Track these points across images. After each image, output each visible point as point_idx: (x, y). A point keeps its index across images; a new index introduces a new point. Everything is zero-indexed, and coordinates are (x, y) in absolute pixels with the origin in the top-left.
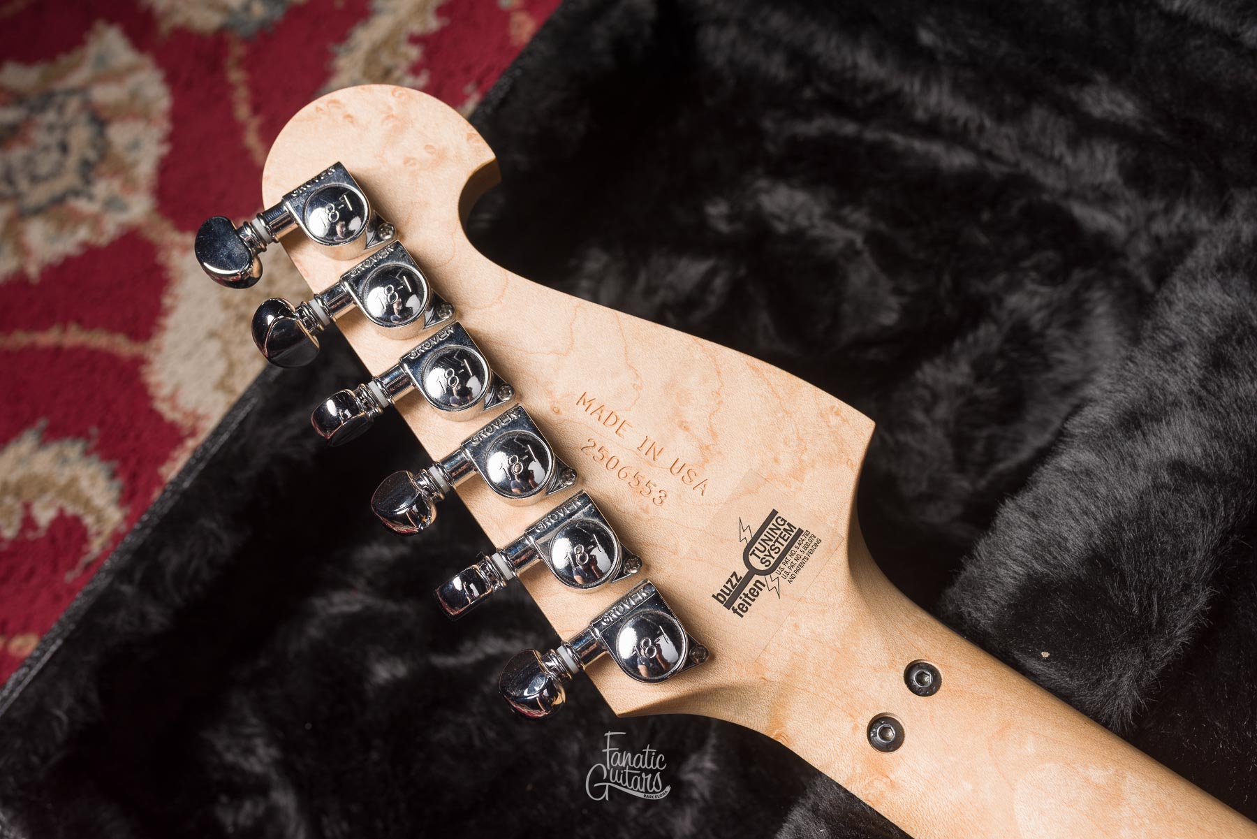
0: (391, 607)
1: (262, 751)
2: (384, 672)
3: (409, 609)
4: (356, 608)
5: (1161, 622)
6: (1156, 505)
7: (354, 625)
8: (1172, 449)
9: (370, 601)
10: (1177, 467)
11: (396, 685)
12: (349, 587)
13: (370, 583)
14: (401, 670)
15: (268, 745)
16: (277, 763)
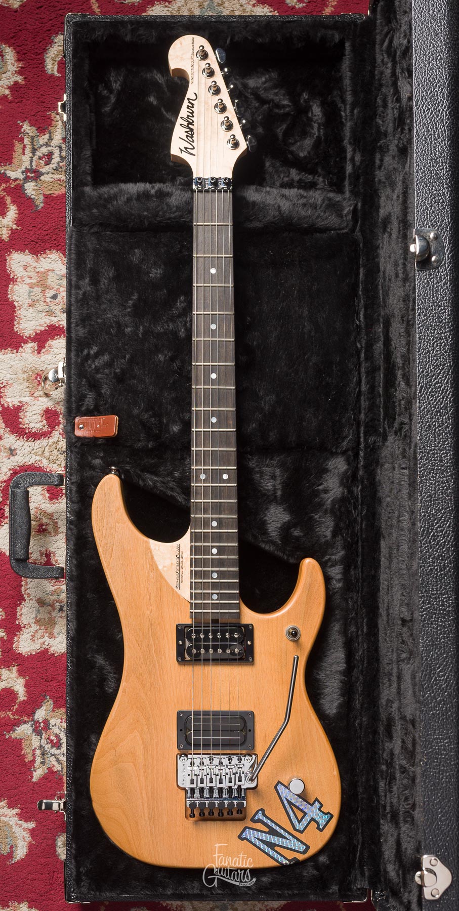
0: (166, 90)
1: (118, 85)
2: (152, 99)
3: (168, 94)
4: (160, 82)
5: (251, 221)
6: (270, 207)
7: (156, 84)
8: (281, 204)
9: (164, 83)
10: (279, 207)
11: (151, 104)
12: (163, 76)
13: (167, 80)
14: (155, 103)
15: (120, 85)
16: (118, 90)
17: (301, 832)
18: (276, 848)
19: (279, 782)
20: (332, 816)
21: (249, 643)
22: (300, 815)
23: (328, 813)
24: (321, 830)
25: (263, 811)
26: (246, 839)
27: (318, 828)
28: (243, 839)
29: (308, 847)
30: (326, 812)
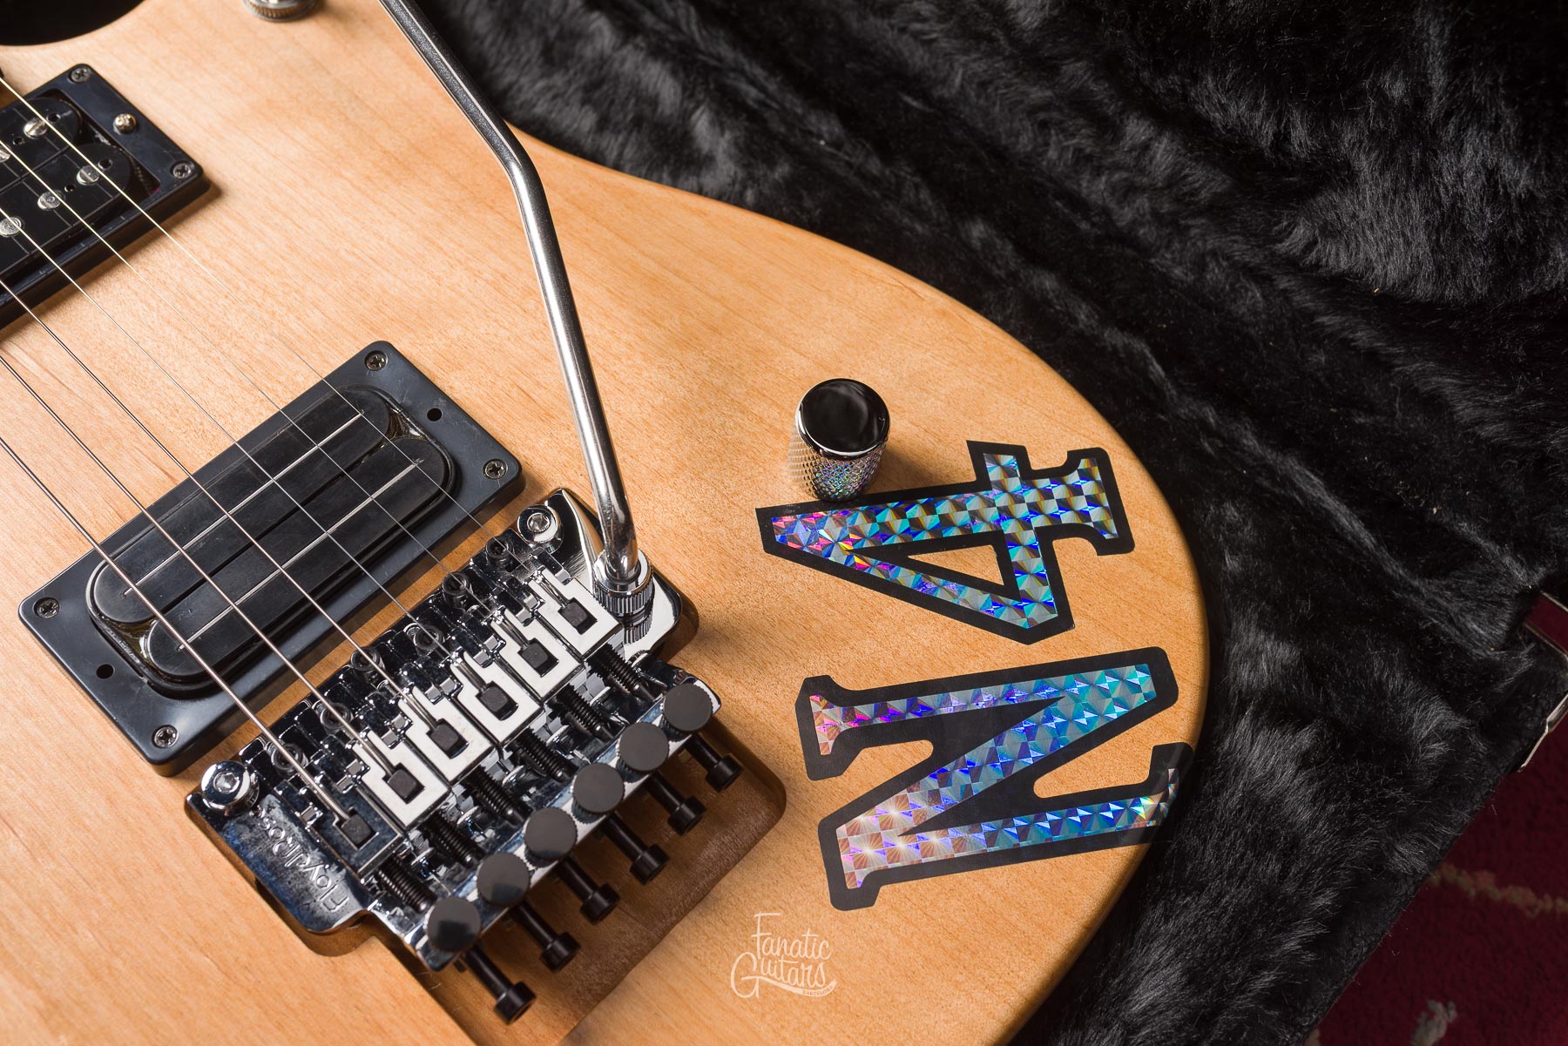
17: (1063, 621)
18: (1046, 787)
19: (767, 517)
20: (1099, 457)
21: (121, 121)
22: (982, 563)
23: (1074, 457)
24: (1123, 543)
25: (820, 686)
26: (880, 878)
27: (1104, 548)
28: (864, 897)
29: (1153, 660)
30: (1059, 460)
